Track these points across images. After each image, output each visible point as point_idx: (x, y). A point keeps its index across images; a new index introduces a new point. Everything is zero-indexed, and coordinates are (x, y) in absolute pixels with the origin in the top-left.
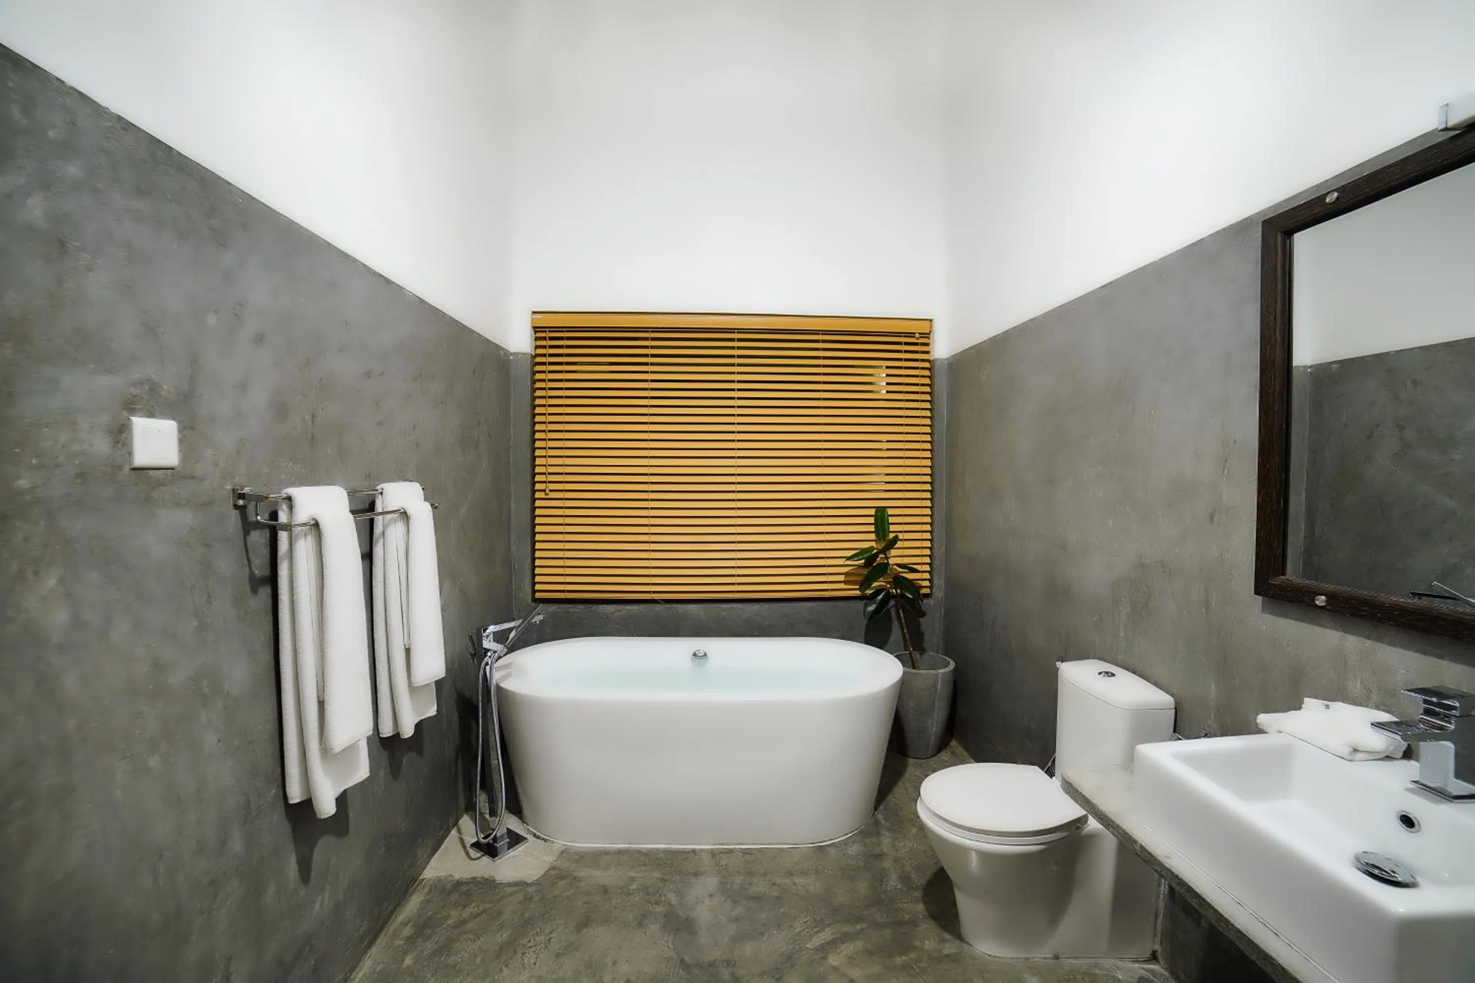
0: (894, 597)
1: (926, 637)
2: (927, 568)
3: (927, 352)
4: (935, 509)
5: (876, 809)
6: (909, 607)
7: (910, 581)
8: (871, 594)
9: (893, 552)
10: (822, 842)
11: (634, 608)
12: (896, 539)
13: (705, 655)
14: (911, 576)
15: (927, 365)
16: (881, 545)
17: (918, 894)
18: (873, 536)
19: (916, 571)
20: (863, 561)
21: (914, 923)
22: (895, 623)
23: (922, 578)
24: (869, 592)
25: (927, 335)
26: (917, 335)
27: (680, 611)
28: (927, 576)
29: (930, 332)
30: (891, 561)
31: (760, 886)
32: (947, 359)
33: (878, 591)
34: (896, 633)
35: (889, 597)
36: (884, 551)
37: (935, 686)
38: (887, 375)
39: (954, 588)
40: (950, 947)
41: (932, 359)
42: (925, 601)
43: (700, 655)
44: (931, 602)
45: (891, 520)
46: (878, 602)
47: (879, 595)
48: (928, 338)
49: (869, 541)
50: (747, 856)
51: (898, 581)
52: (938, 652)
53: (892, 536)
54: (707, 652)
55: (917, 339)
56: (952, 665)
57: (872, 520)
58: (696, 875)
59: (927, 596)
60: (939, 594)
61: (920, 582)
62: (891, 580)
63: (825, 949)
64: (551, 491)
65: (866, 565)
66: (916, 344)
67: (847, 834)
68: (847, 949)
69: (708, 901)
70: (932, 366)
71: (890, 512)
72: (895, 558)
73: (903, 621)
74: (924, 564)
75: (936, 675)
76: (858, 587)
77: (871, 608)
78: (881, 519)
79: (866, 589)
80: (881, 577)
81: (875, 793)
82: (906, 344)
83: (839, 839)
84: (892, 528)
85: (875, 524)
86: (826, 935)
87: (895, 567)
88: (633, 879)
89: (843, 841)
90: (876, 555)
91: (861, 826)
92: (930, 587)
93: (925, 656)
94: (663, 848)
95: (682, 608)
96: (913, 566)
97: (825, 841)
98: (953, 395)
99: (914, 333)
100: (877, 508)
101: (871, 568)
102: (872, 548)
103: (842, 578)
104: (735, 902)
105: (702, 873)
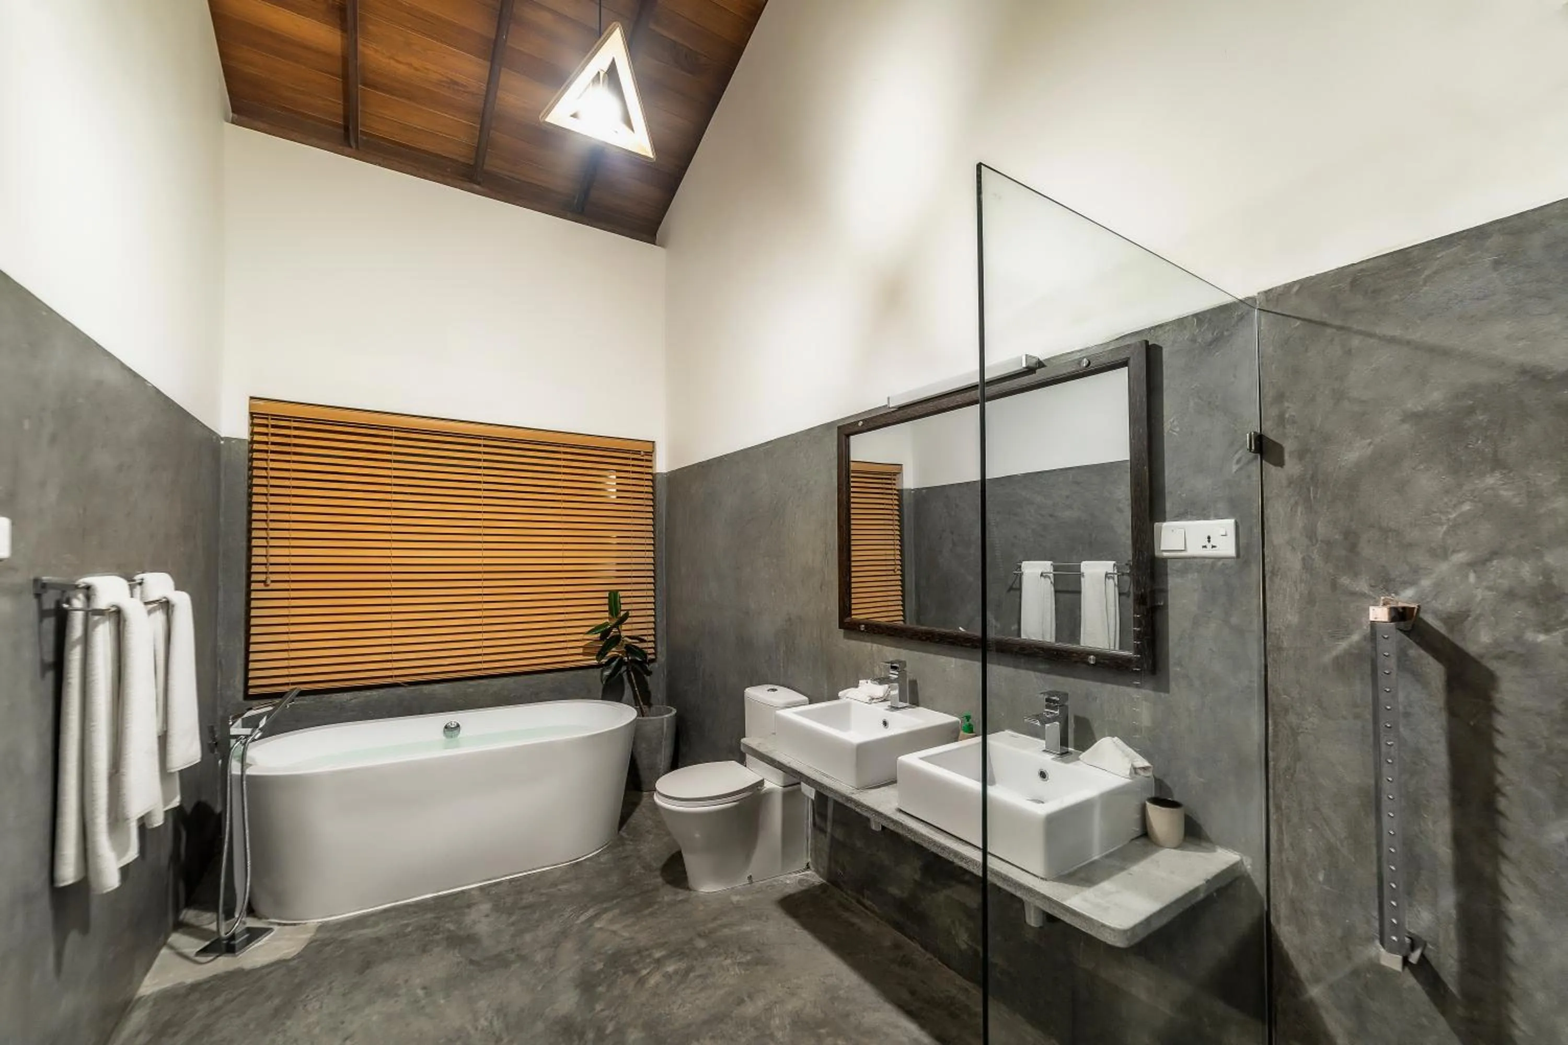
0: (626, 664)
1: (653, 694)
2: (652, 638)
3: (651, 467)
4: (657, 591)
5: (620, 829)
6: (639, 669)
7: (641, 650)
8: (606, 662)
9: (624, 627)
10: (577, 859)
11: (374, 693)
12: (626, 616)
13: (458, 726)
14: (640, 645)
15: (650, 477)
16: (614, 622)
17: (658, 873)
18: (607, 615)
19: (644, 641)
20: (599, 635)
21: (656, 889)
22: (627, 685)
23: (648, 647)
24: (604, 661)
25: (651, 453)
26: (642, 453)
27: (426, 692)
28: (652, 645)
29: (653, 451)
30: (623, 634)
31: (529, 899)
32: (666, 474)
33: (613, 659)
34: (628, 692)
35: (621, 663)
36: (617, 625)
37: (662, 728)
38: (617, 484)
39: (674, 653)
40: (682, 895)
41: (654, 472)
42: (651, 665)
43: (453, 726)
44: (656, 665)
45: (622, 601)
46: (613, 667)
47: (613, 662)
48: (651, 456)
49: (604, 618)
50: (513, 883)
51: (630, 649)
52: (662, 704)
53: (622, 613)
54: (459, 723)
55: (643, 456)
56: (674, 711)
57: (606, 601)
58: (469, 906)
59: (653, 661)
60: (662, 659)
61: (646, 650)
62: (623, 649)
63: (590, 920)
64: (273, 581)
65: (602, 638)
66: (642, 460)
67: (597, 850)
68: (609, 915)
69: (484, 920)
70: (654, 477)
71: (621, 594)
72: (626, 630)
73: (634, 681)
74: (650, 635)
75: (663, 719)
76: (595, 657)
77: (607, 673)
78: (614, 601)
79: (602, 658)
80: (613, 647)
81: (618, 818)
82: (633, 459)
83: (593, 854)
84: (623, 607)
85: (609, 604)
86: (591, 912)
87: (626, 639)
88: (407, 925)
89: (596, 855)
90: (610, 630)
91: (608, 842)
92: (655, 654)
93: (653, 709)
94: (431, 897)
95: (426, 689)
96: (643, 637)
97: (580, 858)
98: (670, 503)
99: (640, 452)
100: (610, 592)
101: (605, 640)
102: (607, 624)
103: (581, 651)
104: (510, 914)
105: (474, 904)
